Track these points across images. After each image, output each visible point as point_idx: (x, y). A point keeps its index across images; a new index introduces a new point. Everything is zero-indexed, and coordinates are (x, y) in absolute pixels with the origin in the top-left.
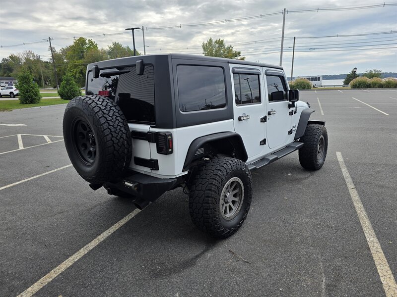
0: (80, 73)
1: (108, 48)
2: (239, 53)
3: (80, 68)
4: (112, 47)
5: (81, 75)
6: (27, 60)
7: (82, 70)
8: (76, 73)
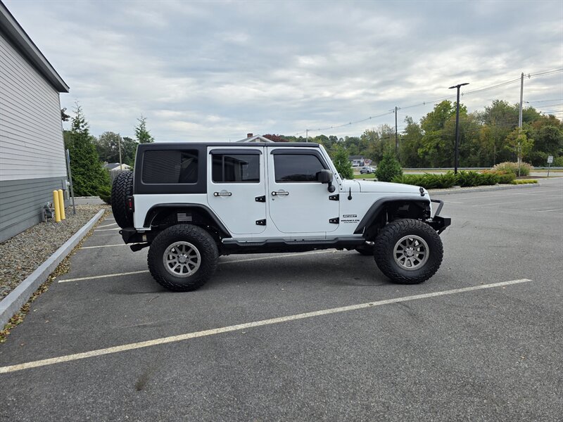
0: (435, 148)
1: (484, 110)
3: (436, 142)
4: (491, 107)
5: (436, 150)
6: (384, 135)
7: (438, 144)
8: (429, 149)
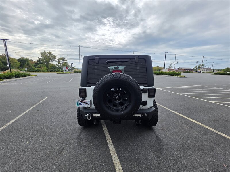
2: (64, 58)
